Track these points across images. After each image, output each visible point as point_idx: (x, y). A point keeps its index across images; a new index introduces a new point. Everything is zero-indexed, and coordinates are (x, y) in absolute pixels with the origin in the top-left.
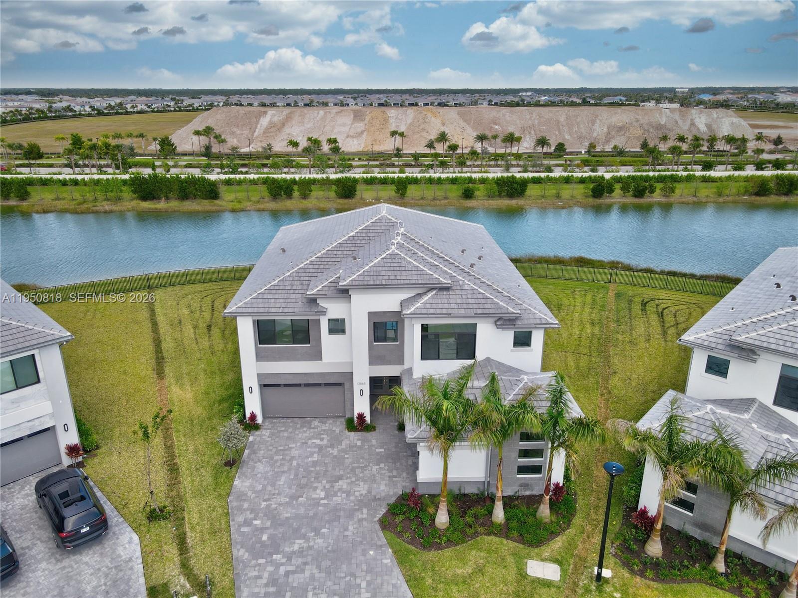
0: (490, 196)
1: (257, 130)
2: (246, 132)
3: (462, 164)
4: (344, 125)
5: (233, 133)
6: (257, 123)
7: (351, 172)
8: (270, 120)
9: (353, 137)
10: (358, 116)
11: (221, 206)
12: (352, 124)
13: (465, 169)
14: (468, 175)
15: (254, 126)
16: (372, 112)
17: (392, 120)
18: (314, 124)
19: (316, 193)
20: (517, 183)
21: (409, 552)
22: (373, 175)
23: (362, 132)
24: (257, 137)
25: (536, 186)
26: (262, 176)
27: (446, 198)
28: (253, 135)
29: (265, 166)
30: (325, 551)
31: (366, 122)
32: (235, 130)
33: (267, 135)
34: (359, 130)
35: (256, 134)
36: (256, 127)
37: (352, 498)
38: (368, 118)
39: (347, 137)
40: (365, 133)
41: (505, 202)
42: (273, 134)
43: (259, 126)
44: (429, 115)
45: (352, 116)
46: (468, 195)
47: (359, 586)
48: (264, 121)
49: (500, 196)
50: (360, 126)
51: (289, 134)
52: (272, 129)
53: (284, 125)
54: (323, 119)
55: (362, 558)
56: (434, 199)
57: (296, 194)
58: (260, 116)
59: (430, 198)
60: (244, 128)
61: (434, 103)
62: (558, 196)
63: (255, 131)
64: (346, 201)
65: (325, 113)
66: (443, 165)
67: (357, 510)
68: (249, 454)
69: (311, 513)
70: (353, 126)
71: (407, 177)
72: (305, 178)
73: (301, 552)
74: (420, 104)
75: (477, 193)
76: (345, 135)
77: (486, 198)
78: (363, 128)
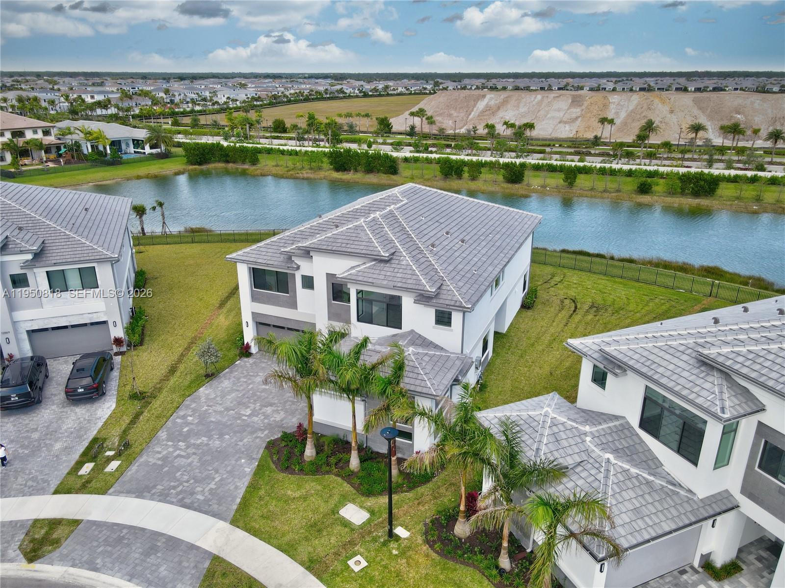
0: (671, 193)
1: (473, 113)
2: (462, 115)
3: (651, 156)
4: (559, 110)
5: (450, 115)
6: (475, 105)
7: (528, 157)
8: (487, 104)
9: (565, 123)
10: (576, 101)
11: (395, 181)
12: (568, 109)
13: (654, 162)
14: (656, 168)
15: (471, 109)
16: (592, 97)
17: (612, 106)
18: (529, 108)
19: (485, 175)
20: (705, 180)
21: (269, 469)
22: (549, 162)
23: (577, 118)
24: (471, 120)
25: (732, 185)
26: (443, 156)
27: (618, 191)
28: (468, 118)
29: (449, 146)
30: (214, 450)
31: (583, 107)
32: (453, 112)
33: (481, 118)
34: (574, 116)
35: (471, 117)
36: (472, 110)
37: (266, 421)
38: (586, 104)
39: (560, 122)
40: (580, 119)
41: (690, 202)
42: (487, 117)
43: (475, 109)
44: (657, 101)
45: (571, 101)
46: (644, 189)
47: (214, 479)
48: (481, 105)
49: (683, 193)
50: (576, 111)
51: (502, 118)
52: (486, 113)
53: (499, 108)
54: (540, 103)
55: (233, 462)
56: (605, 191)
57: (466, 175)
58: (478, 100)
59: (601, 189)
60: (461, 111)
61: (708, 87)
62: (758, 199)
63: (470, 114)
64: (510, 185)
65: (543, 97)
66: (629, 155)
67: (262, 430)
68: (227, 373)
69: (229, 423)
70: (568, 112)
71: (585, 166)
72: (482, 160)
73: (197, 447)
74: (689, 89)
75: (655, 188)
76: (558, 121)
77: (665, 194)
78: (579, 114)
